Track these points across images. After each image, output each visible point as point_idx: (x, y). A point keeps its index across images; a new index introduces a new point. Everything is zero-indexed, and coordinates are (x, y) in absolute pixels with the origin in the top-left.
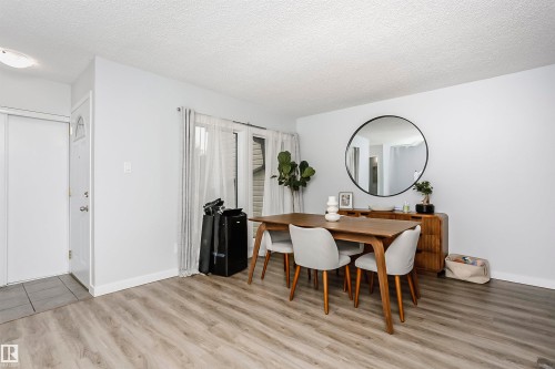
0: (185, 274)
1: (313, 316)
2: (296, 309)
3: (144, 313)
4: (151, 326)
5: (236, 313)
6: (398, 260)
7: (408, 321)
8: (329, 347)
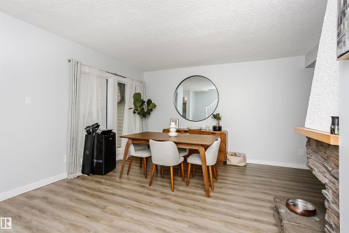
0: (72, 176)
1: (165, 193)
2: (154, 191)
3: (50, 208)
4: (58, 216)
5: (118, 198)
6: (211, 157)
7: (216, 189)
8: (179, 210)
